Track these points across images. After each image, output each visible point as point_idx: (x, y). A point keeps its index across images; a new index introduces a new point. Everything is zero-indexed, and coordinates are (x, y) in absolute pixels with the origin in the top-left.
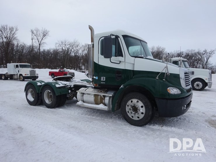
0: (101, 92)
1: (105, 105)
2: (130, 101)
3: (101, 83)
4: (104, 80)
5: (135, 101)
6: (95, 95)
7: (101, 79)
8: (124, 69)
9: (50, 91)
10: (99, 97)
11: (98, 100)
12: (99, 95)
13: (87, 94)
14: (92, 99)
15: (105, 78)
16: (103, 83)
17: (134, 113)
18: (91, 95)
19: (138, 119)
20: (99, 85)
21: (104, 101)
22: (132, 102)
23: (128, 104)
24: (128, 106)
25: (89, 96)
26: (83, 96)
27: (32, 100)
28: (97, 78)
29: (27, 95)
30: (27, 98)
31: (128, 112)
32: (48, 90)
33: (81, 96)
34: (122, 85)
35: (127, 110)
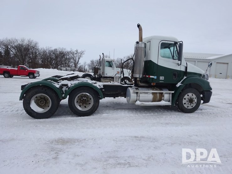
1: (166, 101)
2: (187, 95)
3: (160, 82)
4: (163, 79)
5: (190, 94)
6: (153, 93)
7: (159, 78)
10: (158, 95)
11: (157, 97)
12: (156, 93)
13: (144, 93)
14: (151, 97)
15: (163, 77)
16: (162, 82)
17: (190, 103)
18: (148, 94)
19: (192, 108)
20: (156, 83)
21: (163, 98)
22: (188, 95)
23: (184, 98)
24: (185, 99)
25: (146, 95)
26: (139, 96)
27: (41, 111)
28: (155, 77)
29: (29, 104)
30: (31, 108)
31: (185, 104)
32: (84, 93)
33: (137, 96)
34: (178, 83)
35: (184, 102)
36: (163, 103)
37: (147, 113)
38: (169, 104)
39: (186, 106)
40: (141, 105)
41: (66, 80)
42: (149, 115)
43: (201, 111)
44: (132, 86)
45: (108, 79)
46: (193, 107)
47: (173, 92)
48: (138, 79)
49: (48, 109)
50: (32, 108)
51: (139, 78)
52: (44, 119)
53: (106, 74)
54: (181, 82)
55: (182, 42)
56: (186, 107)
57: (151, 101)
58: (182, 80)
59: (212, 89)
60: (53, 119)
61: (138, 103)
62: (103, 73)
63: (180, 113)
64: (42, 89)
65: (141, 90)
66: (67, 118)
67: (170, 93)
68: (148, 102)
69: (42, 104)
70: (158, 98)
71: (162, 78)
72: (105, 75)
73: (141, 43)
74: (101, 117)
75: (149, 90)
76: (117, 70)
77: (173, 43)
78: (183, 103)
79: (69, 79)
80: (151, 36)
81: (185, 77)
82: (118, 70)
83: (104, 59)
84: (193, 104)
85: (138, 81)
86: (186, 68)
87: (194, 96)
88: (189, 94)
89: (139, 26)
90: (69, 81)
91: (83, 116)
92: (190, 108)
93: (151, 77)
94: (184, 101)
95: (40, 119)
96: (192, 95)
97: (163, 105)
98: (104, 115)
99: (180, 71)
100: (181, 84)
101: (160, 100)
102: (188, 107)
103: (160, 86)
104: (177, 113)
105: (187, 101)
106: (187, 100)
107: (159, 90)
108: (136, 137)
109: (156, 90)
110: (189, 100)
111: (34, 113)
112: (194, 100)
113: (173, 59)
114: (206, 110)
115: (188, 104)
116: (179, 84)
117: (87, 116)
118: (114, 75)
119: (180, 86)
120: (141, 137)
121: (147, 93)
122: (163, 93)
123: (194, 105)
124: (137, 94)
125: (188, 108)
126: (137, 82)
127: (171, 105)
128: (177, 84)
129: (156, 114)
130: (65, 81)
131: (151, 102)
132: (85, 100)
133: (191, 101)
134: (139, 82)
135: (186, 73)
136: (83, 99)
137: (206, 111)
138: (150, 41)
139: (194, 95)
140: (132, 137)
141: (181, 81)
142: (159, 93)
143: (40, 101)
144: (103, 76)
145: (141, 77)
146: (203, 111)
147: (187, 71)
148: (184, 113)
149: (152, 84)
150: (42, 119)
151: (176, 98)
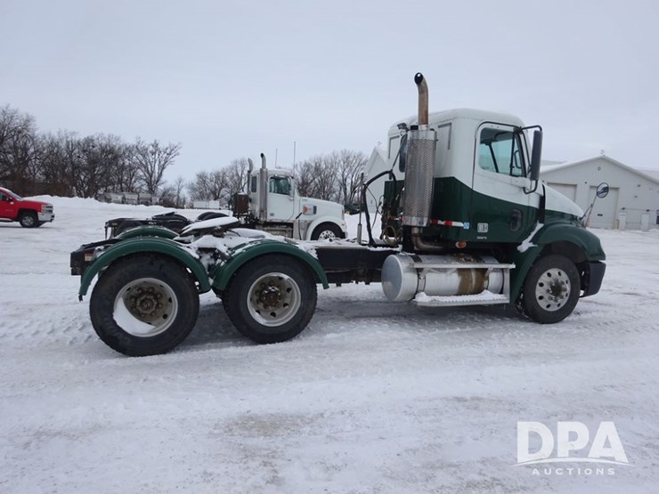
0: (470, 260)
1: (495, 291)
2: (545, 274)
3: (479, 238)
4: (486, 231)
5: (554, 272)
6: (460, 271)
7: (476, 228)
8: (526, 204)
9: (286, 277)
10: (473, 275)
11: (471, 281)
12: (469, 269)
13: (435, 269)
14: (454, 280)
15: (486, 225)
16: (482, 238)
17: (554, 297)
18: (449, 273)
19: (557, 308)
20: (467, 243)
21: (486, 283)
22: (549, 275)
23: (540, 281)
24: (541, 285)
25: (443, 276)
26: (425, 278)
27: (146, 332)
28: (466, 226)
29: (111, 310)
30: (115, 322)
31: (541, 298)
32: (275, 275)
33: (419, 278)
34: (524, 242)
35: (538, 294)
36: (487, 297)
37: (444, 328)
38: (503, 299)
39: (542, 304)
40: (432, 305)
41: (211, 236)
42: (451, 331)
43: (578, 317)
44: (394, 249)
45: (277, 228)
46: (562, 305)
47: (513, 266)
48: (416, 231)
49: (166, 325)
50: (118, 324)
51: (419, 228)
52: (155, 357)
53: (272, 215)
54: (530, 238)
55: (541, 129)
56: (545, 308)
57: (455, 293)
58: (533, 234)
59: (607, 258)
60: (183, 354)
61: (423, 299)
62: (263, 211)
63: (529, 325)
64: (152, 264)
65: (427, 263)
66: (224, 350)
67: (502, 270)
68: (447, 295)
69: (148, 308)
70: (474, 282)
71: (483, 227)
72: (269, 218)
73: (423, 127)
74: (323, 344)
75: (449, 263)
76: (303, 203)
77: (511, 129)
78: (537, 297)
79: (219, 231)
80: (453, 110)
81: (539, 226)
82: (305, 203)
83: (264, 170)
84: (562, 297)
85: (416, 235)
86: (542, 199)
87: (564, 277)
88: (551, 271)
89: (419, 80)
90: (217, 236)
91: (272, 341)
92: (554, 308)
93: (455, 224)
94: (539, 291)
95: (142, 356)
96: (560, 274)
97: (488, 303)
98: (329, 336)
99: (529, 207)
100: (531, 245)
101: (478, 291)
102: (548, 306)
103: (477, 251)
104: (522, 325)
105: (548, 291)
106: (546, 287)
107: (474, 263)
108: (459, 399)
109: (467, 261)
110: (552, 287)
111: (126, 338)
112: (563, 286)
113: (511, 174)
114: (591, 312)
115: (551, 299)
116: (525, 246)
117: (282, 341)
118: (294, 218)
119: (530, 248)
120: (473, 399)
121: (445, 270)
122: (487, 269)
123: (563, 301)
124: (419, 275)
125: (550, 309)
126: (414, 239)
127: (508, 302)
128: (521, 244)
129: (468, 329)
130: (205, 237)
131: (457, 295)
132: (276, 293)
133: (556, 290)
134: (419, 239)
135: (541, 212)
136: (270, 292)
137: (589, 316)
138: (450, 124)
139: (563, 273)
140: (447, 399)
141: (530, 234)
142: (477, 270)
143: (142, 302)
144: (262, 219)
145: (425, 225)
146: (583, 316)
147: (546, 208)
148: (538, 325)
149: (457, 245)
150: (148, 357)
151: (519, 284)
